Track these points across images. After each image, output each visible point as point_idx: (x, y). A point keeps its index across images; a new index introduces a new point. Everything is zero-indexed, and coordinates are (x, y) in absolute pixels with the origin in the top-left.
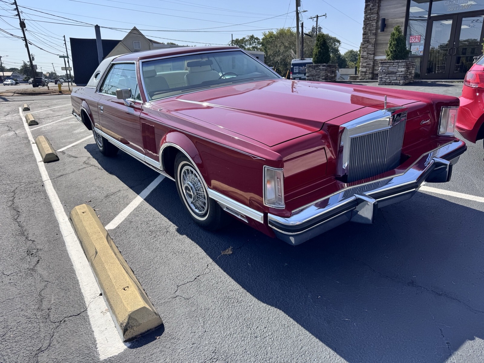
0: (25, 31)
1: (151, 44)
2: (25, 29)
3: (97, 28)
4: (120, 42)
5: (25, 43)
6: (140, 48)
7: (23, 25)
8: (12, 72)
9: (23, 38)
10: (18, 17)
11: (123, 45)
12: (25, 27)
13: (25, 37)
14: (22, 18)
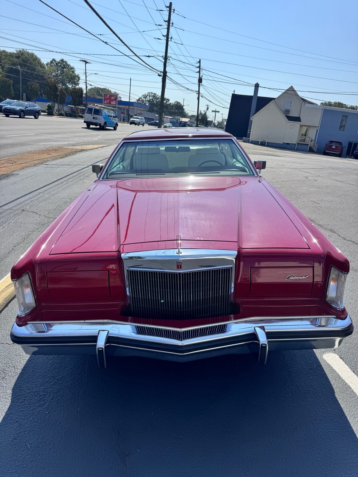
0: (200, 86)
1: (303, 104)
2: (201, 84)
3: (257, 86)
4: (273, 101)
5: (198, 96)
6: (291, 107)
7: (200, 80)
8: (189, 119)
9: (197, 91)
10: (198, 74)
11: (275, 103)
12: (201, 82)
13: (199, 91)
14: (201, 75)
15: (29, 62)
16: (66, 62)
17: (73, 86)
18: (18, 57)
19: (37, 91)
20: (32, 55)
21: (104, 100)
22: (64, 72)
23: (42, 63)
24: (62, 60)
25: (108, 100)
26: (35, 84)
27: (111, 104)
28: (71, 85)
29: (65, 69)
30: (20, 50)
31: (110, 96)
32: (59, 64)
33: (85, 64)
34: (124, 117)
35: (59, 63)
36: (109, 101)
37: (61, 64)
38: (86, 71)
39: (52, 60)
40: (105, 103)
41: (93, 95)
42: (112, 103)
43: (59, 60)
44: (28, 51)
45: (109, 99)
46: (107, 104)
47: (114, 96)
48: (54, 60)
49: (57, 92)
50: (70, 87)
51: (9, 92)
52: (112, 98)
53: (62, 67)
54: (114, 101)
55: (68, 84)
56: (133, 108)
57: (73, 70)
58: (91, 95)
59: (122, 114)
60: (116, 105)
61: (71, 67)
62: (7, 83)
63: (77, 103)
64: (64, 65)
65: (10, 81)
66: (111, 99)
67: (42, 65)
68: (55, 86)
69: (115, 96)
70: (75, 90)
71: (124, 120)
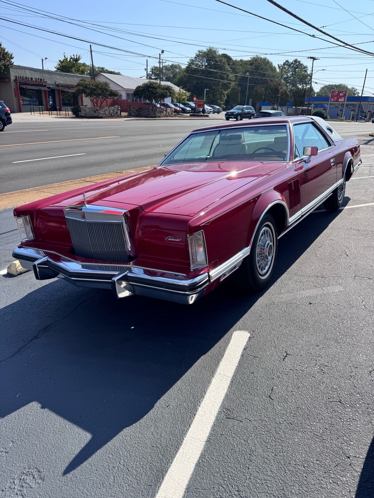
15: (261, 67)
16: (299, 62)
17: (303, 86)
18: (251, 64)
19: (261, 95)
20: (265, 59)
21: (331, 98)
22: (296, 72)
23: (274, 66)
24: (296, 61)
25: (335, 98)
26: (261, 89)
27: (338, 101)
28: (301, 85)
29: (297, 69)
30: (255, 56)
31: (338, 92)
32: (292, 65)
33: (313, 61)
34: (354, 115)
35: (292, 63)
36: (337, 98)
37: (294, 64)
38: (312, 68)
39: (285, 62)
40: (332, 100)
41: (325, 93)
42: (340, 100)
43: (293, 61)
44: (261, 56)
45: (337, 95)
46: (334, 101)
47: (343, 92)
48: (287, 61)
49: (278, 94)
50: (300, 87)
51: (236, 99)
52: (341, 94)
53: (294, 68)
54: (342, 98)
55: (298, 85)
56: (368, 103)
57: (306, 69)
58: (323, 94)
59: (352, 112)
60: (344, 101)
61: (303, 66)
62: (235, 91)
63: (298, 104)
64: (297, 65)
65: (238, 89)
66: (339, 96)
67: (273, 69)
68: (277, 88)
69: (345, 92)
70: (298, 90)
71: (354, 117)
